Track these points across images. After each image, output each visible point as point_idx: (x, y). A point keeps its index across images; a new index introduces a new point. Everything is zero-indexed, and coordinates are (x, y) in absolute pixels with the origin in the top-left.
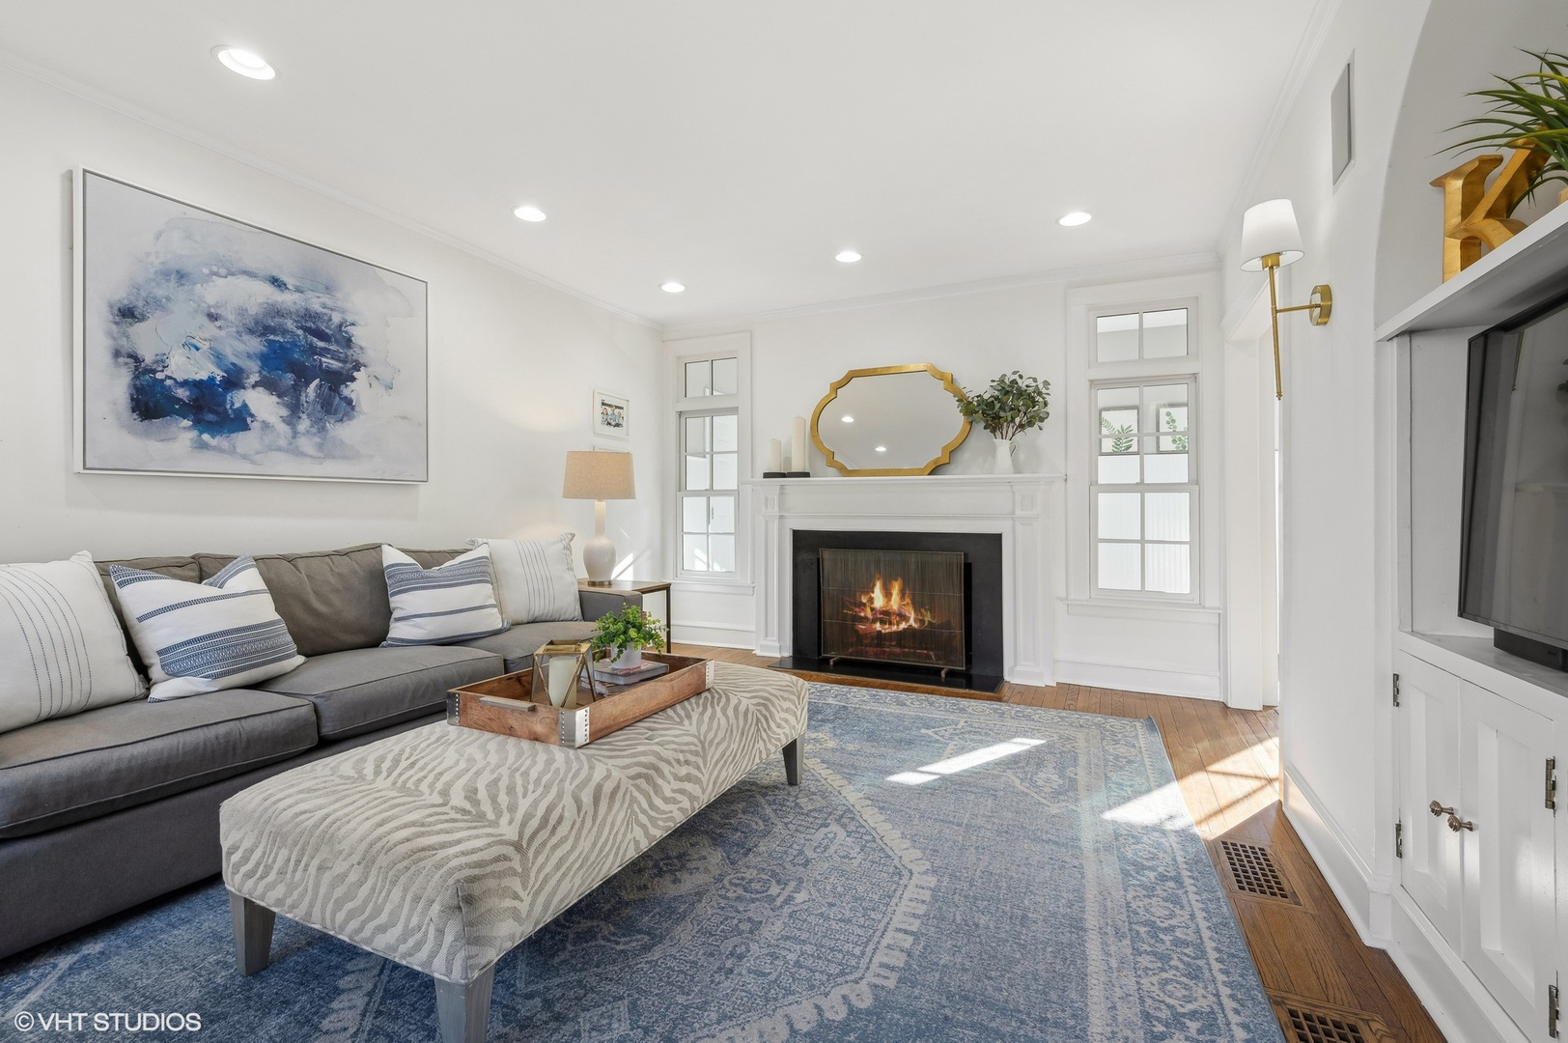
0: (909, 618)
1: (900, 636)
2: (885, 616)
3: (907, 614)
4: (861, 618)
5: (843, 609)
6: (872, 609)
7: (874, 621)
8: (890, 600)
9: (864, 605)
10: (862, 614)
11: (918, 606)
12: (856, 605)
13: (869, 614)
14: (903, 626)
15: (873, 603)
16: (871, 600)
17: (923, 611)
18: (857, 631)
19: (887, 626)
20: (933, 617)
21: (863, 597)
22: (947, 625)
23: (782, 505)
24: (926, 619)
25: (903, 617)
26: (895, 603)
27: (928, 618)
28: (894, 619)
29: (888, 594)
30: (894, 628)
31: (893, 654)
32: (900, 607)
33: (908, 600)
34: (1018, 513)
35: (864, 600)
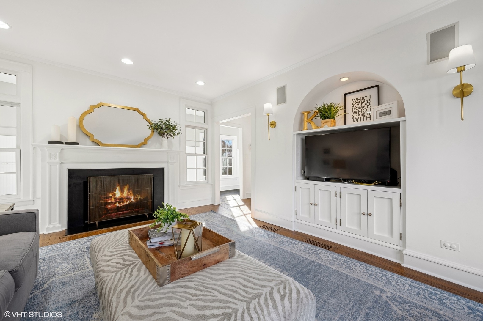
0: (131, 199)
1: (127, 207)
2: (121, 200)
3: (131, 197)
4: (110, 203)
5: (100, 201)
6: (115, 198)
7: (115, 203)
8: (123, 194)
9: (111, 197)
10: (110, 201)
11: (134, 194)
12: (107, 198)
13: (113, 200)
14: (129, 202)
15: (115, 196)
16: (114, 195)
17: (137, 195)
18: (107, 209)
19: (121, 204)
20: (141, 197)
21: (110, 194)
22: (146, 198)
23: (61, 157)
24: (138, 198)
25: (128, 199)
26: (125, 194)
27: (139, 197)
28: (125, 200)
29: (122, 191)
30: (125, 204)
31: (124, 214)
32: (128, 195)
33: (131, 192)
34: (170, 161)
35: (111, 195)
